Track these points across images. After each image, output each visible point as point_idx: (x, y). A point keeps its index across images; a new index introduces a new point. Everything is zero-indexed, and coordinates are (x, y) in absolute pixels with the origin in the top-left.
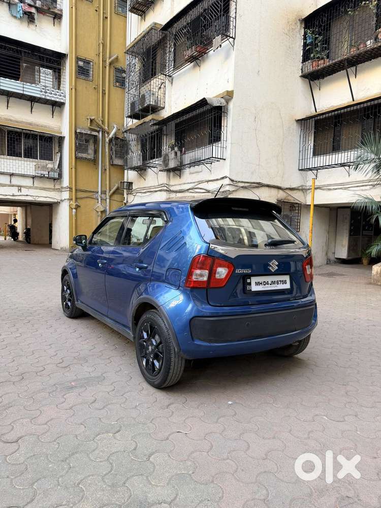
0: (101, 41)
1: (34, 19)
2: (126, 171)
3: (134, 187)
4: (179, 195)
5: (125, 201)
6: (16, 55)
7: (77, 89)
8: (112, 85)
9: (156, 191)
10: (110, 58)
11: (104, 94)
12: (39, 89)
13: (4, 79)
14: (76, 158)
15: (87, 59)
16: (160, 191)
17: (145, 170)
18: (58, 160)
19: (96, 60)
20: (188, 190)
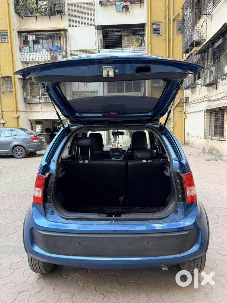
0: (167, 6)
1: (128, 9)
2: (185, 90)
3: (190, 100)
4: (216, 103)
5: (184, 111)
6: (119, 33)
7: (152, 43)
8: (175, 33)
9: (201, 102)
10: (173, 16)
11: (169, 41)
12: (131, 50)
13: (113, 49)
14: (152, 87)
15: (158, 22)
16: (203, 101)
17: (195, 88)
18: (143, 90)
19: (164, 21)
20: (221, 98)
